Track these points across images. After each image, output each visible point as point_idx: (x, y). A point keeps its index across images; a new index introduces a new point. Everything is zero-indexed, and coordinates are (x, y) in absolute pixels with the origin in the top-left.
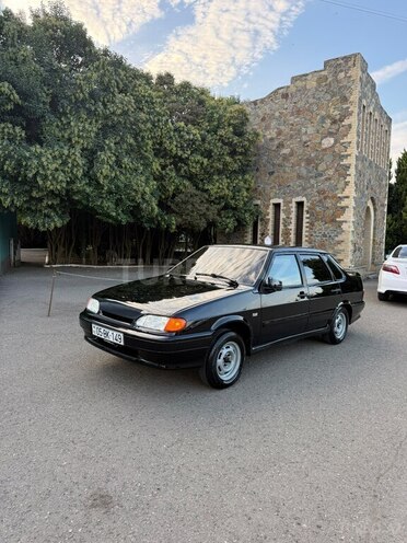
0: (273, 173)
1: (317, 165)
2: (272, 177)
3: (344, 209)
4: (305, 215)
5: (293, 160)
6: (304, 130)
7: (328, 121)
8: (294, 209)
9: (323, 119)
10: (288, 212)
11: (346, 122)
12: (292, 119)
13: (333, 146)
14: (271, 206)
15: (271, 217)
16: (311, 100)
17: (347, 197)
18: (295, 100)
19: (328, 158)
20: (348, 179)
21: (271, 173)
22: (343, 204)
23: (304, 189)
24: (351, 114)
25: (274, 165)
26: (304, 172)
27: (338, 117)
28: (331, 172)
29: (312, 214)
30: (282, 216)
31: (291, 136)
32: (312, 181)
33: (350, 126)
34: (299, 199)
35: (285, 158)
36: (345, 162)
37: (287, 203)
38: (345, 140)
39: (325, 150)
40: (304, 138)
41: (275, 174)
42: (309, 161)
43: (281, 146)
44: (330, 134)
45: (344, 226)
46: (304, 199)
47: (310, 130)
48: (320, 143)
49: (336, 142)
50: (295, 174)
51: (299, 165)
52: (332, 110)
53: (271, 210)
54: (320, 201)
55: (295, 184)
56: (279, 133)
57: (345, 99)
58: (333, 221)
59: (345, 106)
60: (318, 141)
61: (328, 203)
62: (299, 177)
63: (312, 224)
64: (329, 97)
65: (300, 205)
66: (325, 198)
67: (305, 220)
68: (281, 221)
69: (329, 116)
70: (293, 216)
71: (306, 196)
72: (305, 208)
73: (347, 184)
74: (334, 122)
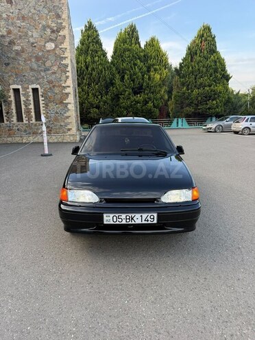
0: (8, 64)
1: (45, 62)
2: (9, 68)
3: (67, 94)
4: (41, 98)
5: (24, 55)
6: (30, 33)
7: (49, 30)
8: (31, 94)
9: (44, 28)
10: (26, 95)
11: (61, 33)
12: (19, 23)
13: (54, 50)
14: (12, 91)
15: (12, 99)
16: (33, 11)
17: (69, 87)
18: (19, 7)
19: (52, 58)
20: (68, 74)
21: (7, 64)
22: (67, 91)
23: (37, 79)
24: (64, 28)
25: (8, 58)
26: (35, 66)
27: (55, 28)
28: (55, 68)
29: (46, 98)
30: (22, 98)
31: (20, 37)
32: (43, 74)
33: (64, 36)
34: (35, 86)
35: (18, 53)
36: (64, 62)
37: (25, 89)
38: (62, 46)
39: (49, 51)
40: (32, 40)
41: (11, 66)
42: (38, 59)
43: (12, 43)
44: (51, 40)
45: (69, 106)
46: (38, 86)
47: (35, 35)
48: (45, 46)
49: (56, 46)
50: (28, 67)
51: (30, 60)
52: (50, 22)
53: (11, 94)
54: (50, 88)
55: (29, 74)
56: (9, 32)
57: (59, 16)
58: (61, 103)
59: (59, 21)
60: (42, 43)
61: (57, 90)
62: (32, 69)
63: (46, 105)
64: (47, 12)
65: (35, 91)
66: (54, 87)
67: (41, 102)
68: (22, 103)
69: (49, 27)
70: (31, 98)
71: (39, 84)
72: (40, 93)
73: (67, 77)
74: (53, 31)
